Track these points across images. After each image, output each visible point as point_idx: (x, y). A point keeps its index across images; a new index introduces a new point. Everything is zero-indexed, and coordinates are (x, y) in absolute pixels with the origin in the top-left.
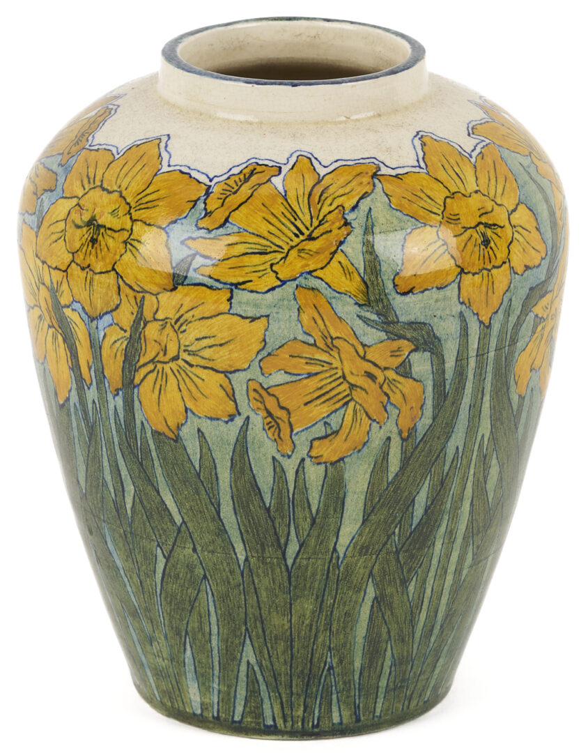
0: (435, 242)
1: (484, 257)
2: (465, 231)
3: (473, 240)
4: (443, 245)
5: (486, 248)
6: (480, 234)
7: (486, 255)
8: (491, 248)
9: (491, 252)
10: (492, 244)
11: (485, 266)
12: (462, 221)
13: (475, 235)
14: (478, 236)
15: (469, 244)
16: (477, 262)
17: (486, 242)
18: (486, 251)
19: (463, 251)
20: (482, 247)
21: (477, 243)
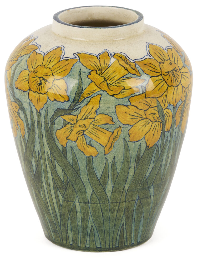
0: (27, 76)
1: (38, 88)
2: (36, 77)
3: (37, 81)
4: (28, 78)
5: (40, 86)
6: (40, 80)
7: (39, 88)
8: (41, 86)
9: (41, 88)
10: (42, 85)
11: (37, 91)
12: (37, 74)
13: (38, 80)
14: (39, 81)
15: (35, 82)
16: (35, 88)
17: (40, 84)
18: (39, 86)
19: (32, 83)
20: (38, 85)
21: (37, 83)
